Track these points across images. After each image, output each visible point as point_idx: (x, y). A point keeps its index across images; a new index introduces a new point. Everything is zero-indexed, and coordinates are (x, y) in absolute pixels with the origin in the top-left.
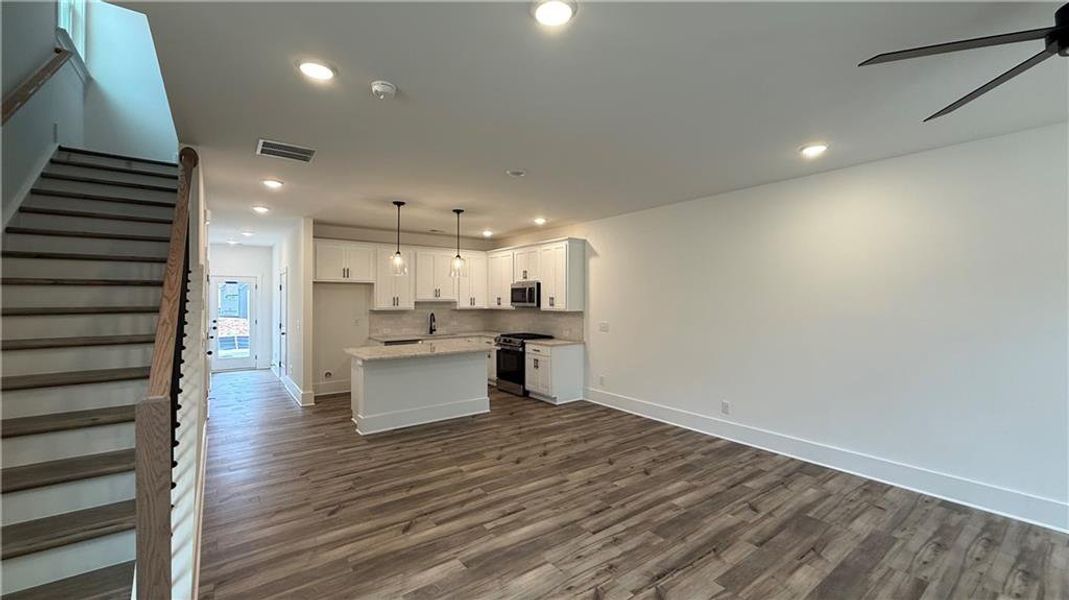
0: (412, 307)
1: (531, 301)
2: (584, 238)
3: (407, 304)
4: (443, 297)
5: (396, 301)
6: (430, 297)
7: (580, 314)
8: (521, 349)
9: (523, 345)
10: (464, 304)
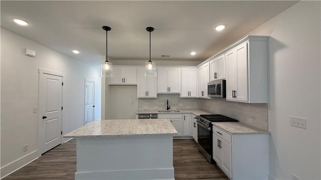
0: (156, 96)
1: (219, 93)
2: (268, 35)
3: (153, 95)
4: (172, 91)
5: (147, 93)
6: (165, 91)
7: (264, 106)
8: (209, 129)
9: (211, 126)
10: (184, 95)
